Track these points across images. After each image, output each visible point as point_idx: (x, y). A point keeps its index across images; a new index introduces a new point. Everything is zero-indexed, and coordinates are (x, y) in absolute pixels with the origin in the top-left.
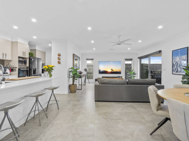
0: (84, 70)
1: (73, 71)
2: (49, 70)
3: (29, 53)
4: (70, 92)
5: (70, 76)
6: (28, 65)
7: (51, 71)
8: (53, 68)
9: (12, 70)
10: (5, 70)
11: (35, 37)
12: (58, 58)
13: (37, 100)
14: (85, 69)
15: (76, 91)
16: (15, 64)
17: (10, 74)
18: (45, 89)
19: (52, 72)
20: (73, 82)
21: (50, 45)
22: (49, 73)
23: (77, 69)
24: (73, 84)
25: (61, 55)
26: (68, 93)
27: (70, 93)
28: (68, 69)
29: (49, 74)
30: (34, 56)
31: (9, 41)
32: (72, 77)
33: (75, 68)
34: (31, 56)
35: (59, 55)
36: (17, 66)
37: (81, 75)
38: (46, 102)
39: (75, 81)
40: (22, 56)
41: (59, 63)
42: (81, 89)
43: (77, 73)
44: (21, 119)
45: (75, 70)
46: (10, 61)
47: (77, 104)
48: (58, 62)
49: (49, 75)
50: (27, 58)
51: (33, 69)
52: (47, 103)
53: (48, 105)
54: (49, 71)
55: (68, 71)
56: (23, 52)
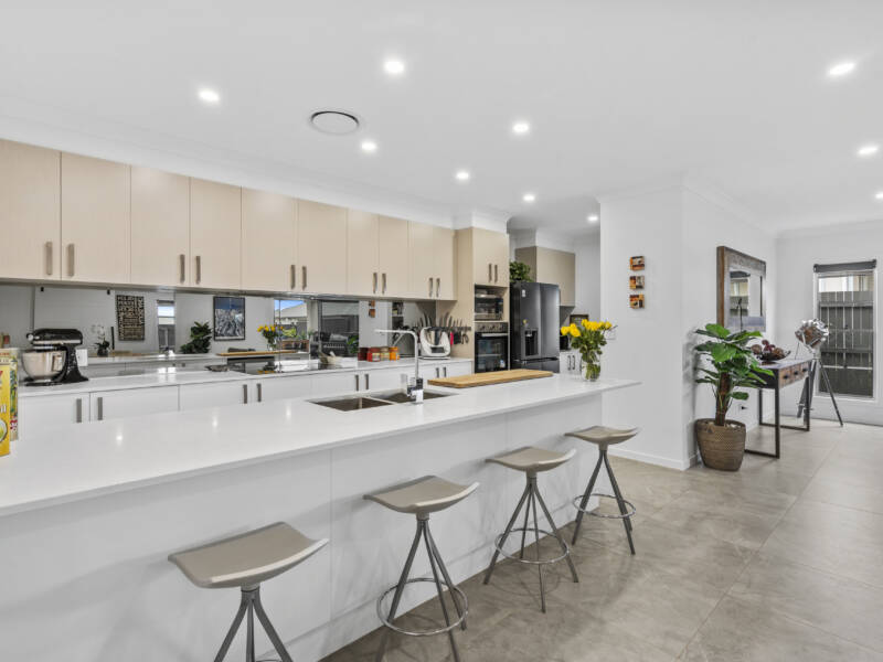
0: (801, 339)
1: (715, 345)
2: (587, 343)
3: (511, 265)
4: (700, 459)
5: (702, 375)
6: (506, 318)
7: (595, 351)
8: (606, 335)
9: (456, 338)
10: (437, 340)
11: (529, 198)
12: (633, 278)
13: (531, 487)
14: (806, 333)
15: (740, 463)
16: (466, 316)
17: (452, 355)
18: (568, 435)
19: (600, 353)
20: (722, 406)
21: (593, 219)
22: (585, 357)
23: (743, 337)
24: (720, 419)
25: (647, 263)
26: (689, 465)
27: (702, 466)
28: (689, 335)
29: (585, 364)
30: (530, 275)
31: (448, 230)
32: (712, 381)
33: (734, 330)
34: (516, 277)
35: (636, 262)
36: (473, 325)
37: (776, 371)
38: (571, 498)
39: (734, 403)
40: (485, 282)
41: (638, 302)
42: (777, 456)
43: (743, 361)
44: (473, 552)
45: (730, 339)
46: (451, 303)
47: (744, 550)
48: (632, 297)
49: (585, 371)
50: (503, 289)
51: (526, 333)
52: (578, 502)
53: (580, 514)
54: (583, 349)
55: (688, 345)
56: (490, 266)
